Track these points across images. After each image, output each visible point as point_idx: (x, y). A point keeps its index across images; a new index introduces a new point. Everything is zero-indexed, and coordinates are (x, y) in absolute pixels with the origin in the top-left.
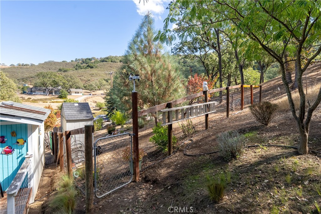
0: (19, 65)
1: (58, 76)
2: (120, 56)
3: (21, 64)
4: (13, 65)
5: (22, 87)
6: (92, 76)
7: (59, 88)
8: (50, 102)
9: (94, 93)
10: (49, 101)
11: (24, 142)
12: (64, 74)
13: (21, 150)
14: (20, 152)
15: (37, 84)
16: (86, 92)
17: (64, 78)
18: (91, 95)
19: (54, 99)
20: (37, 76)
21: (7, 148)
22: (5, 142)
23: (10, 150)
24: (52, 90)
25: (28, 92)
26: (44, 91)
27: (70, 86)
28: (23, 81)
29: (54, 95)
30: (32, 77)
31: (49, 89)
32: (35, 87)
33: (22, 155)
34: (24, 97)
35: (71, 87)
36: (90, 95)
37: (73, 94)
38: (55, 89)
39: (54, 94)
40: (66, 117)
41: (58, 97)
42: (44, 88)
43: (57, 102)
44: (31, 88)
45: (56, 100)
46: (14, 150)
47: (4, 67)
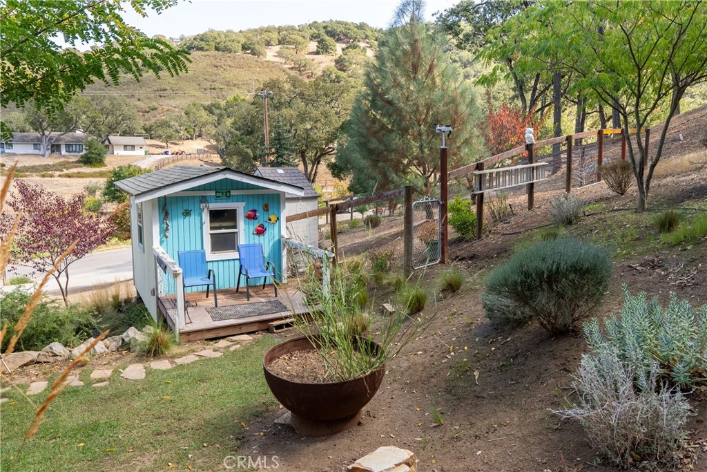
2: (241, 32)
6: (161, 97)
7: (79, 133)
8: (60, 176)
9: (176, 149)
10: (58, 173)
11: (276, 219)
16: (153, 146)
18: (170, 153)
21: (259, 226)
22: (257, 219)
23: (262, 229)
24: (58, 140)
26: (37, 143)
27: (110, 128)
29: (64, 156)
31: (51, 138)
33: (274, 237)
36: (166, 153)
37: (119, 152)
38: (68, 136)
39: (63, 152)
41: (79, 162)
42: (36, 134)
43: (79, 175)
45: (75, 170)
46: (266, 230)
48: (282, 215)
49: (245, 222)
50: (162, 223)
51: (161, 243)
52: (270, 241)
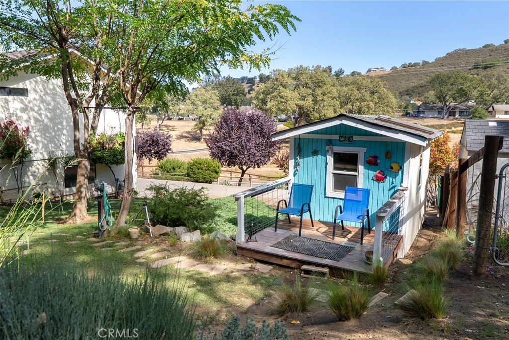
0: (404, 67)
1: (470, 79)
3: (407, 63)
4: (396, 68)
5: (404, 105)
7: (471, 103)
10: (448, 130)
11: (399, 168)
12: (483, 73)
13: (394, 180)
14: (393, 182)
15: (428, 98)
17: (482, 82)
19: (457, 127)
20: (431, 83)
21: (379, 173)
22: (377, 165)
23: (382, 176)
24: (455, 108)
25: (412, 113)
26: (440, 111)
27: (494, 98)
28: (407, 95)
29: (457, 119)
30: (422, 87)
31: (450, 107)
32: (425, 103)
33: (395, 186)
35: (496, 100)
37: (500, 116)
38: (462, 105)
39: (457, 116)
40: (468, 145)
44: (419, 107)
45: (459, 129)
46: (386, 177)
47: (382, 73)
48: (405, 165)
49: (365, 168)
50: (296, 159)
51: (295, 175)
52: (390, 190)
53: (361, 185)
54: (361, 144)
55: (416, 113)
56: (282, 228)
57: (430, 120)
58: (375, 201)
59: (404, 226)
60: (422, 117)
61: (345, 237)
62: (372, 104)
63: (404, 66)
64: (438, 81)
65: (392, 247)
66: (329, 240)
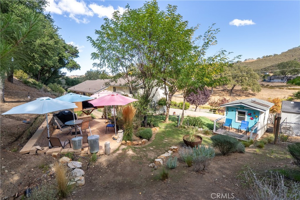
3: (266, 56)
4: (259, 58)
5: (263, 75)
10: (286, 88)
11: (258, 117)
13: (256, 119)
15: (276, 73)
19: (291, 86)
22: (251, 115)
23: (252, 118)
24: (290, 77)
25: (267, 80)
28: (265, 70)
30: (273, 66)
31: (288, 77)
32: (274, 75)
34: (264, 84)
38: (295, 76)
42: (282, 76)
44: (271, 77)
45: (293, 87)
46: (254, 119)
47: (252, 61)
48: (260, 116)
49: (248, 116)
50: (227, 112)
51: (226, 115)
52: (255, 122)
53: (246, 120)
54: (246, 110)
55: (269, 80)
56: (223, 129)
57: (276, 83)
58: (250, 125)
59: (259, 132)
60: (272, 82)
61: (241, 133)
62: (247, 78)
63: (264, 57)
64: (282, 66)
65: (255, 137)
66: (237, 133)
